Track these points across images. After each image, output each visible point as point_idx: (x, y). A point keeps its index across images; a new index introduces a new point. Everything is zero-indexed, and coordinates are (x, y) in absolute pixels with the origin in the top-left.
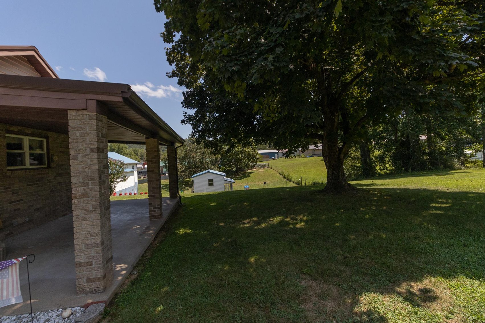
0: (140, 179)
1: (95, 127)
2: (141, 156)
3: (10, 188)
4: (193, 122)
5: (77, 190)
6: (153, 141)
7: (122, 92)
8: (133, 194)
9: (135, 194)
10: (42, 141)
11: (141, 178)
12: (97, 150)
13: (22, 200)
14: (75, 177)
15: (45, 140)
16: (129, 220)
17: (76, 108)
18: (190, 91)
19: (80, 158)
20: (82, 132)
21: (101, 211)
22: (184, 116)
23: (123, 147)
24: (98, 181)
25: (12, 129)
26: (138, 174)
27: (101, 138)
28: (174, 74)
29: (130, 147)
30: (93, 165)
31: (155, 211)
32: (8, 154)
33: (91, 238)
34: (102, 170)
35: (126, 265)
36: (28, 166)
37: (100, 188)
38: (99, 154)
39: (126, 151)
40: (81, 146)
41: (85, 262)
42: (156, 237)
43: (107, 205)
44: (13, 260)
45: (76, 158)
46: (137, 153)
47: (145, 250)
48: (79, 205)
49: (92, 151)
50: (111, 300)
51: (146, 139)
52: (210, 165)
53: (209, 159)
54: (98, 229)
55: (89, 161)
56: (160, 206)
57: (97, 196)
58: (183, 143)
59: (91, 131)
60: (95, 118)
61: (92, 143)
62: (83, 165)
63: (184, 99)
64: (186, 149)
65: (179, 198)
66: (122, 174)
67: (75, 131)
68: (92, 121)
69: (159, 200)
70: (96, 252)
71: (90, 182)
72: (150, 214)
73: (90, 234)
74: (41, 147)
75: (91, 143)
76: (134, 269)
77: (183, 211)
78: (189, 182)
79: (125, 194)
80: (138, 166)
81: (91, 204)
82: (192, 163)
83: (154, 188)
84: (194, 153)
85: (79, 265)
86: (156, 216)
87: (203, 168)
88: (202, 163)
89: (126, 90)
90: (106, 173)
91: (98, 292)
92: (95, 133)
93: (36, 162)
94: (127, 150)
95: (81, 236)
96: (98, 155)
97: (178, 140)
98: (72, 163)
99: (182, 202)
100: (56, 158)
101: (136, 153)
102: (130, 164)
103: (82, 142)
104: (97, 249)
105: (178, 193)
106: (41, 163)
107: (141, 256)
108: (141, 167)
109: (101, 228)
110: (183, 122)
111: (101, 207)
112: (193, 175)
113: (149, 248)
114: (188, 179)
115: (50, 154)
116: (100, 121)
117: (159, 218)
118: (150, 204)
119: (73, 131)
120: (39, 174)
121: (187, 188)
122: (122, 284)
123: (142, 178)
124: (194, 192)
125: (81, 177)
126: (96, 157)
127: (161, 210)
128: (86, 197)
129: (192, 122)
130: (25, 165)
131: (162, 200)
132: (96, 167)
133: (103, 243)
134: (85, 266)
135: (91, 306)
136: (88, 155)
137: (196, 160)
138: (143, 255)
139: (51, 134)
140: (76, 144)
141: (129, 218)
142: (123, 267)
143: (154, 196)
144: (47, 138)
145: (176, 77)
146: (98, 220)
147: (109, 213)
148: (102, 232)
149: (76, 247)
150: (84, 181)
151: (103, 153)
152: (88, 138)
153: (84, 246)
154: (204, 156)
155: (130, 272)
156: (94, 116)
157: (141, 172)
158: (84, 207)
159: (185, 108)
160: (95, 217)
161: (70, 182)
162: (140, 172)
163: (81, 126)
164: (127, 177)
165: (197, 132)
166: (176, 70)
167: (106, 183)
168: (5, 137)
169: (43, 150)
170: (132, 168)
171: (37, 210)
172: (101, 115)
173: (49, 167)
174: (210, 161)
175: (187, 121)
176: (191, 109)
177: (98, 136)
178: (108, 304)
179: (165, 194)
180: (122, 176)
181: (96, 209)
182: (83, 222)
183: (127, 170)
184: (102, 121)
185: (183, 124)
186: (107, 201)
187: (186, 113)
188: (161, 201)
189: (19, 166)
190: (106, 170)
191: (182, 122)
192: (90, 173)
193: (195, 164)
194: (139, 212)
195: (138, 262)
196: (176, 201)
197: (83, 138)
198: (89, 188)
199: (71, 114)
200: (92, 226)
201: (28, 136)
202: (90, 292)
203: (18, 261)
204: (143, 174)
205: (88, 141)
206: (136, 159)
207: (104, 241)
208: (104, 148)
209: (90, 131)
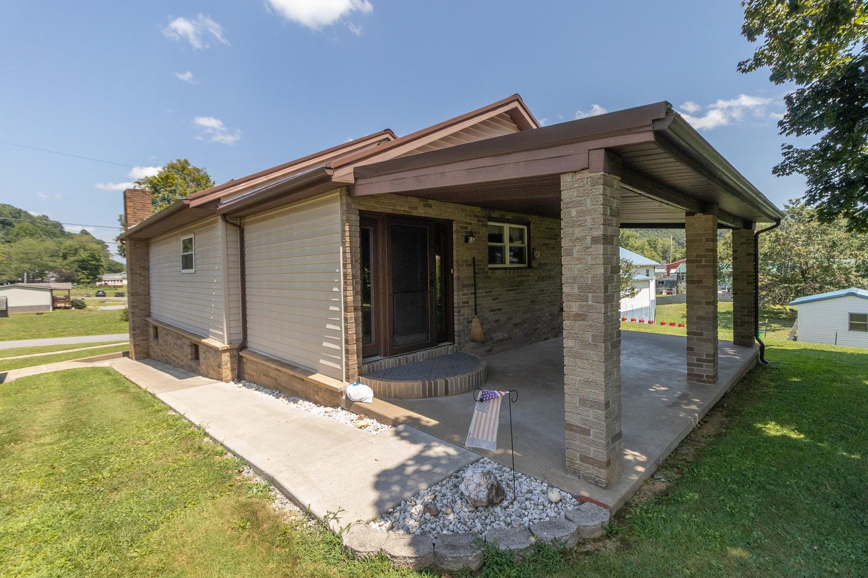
0: (660, 296)
1: (601, 198)
2: (663, 252)
3: (490, 292)
4: (811, 166)
5: (571, 307)
6: (702, 220)
7: (654, 121)
8: (646, 322)
9: (650, 322)
10: (522, 230)
11: (661, 293)
12: (604, 239)
13: (501, 309)
14: (568, 285)
15: (526, 228)
16: (645, 371)
17: (572, 170)
18: (808, 89)
19: (575, 254)
20: (579, 208)
21: (606, 348)
22: (784, 154)
23: (629, 237)
24: (603, 295)
25: (493, 215)
26: (657, 287)
27: (610, 218)
28: (760, 60)
29: (642, 236)
30: (594, 266)
31: (702, 366)
32: (490, 248)
33: (589, 390)
34: (609, 275)
35: (644, 457)
36: (508, 265)
37: (606, 308)
38: (606, 246)
39: (635, 242)
40: (578, 232)
41: (577, 426)
42: (703, 421)
43: (615, 339)
44: (496, 391)
45: (570, 253)
46: (656, 247)
47: (680, 441)
48: (573, 332)
49: (595, 240)
50: (619, 510)
51: (686, 216)
52: (856, 277)
53: (853, 261)
54: (600, 378)
55: (589, 258)
56: (713, 359)
57: (600, 321)
58: (778, 221)
59: (594, 206)
60: (601, 181)
61: (595, 226)
62: (580, 266)
63: (786, 113)
64: (777, 235)
65: (758, 349)
66: (629, 284)
67: (570, 208)
68: (597, 187)
69: (711, 345)
70: (595, 416)
71: (590, 295)
72: (688, 370)
73: (588, 382)
74: (521, 238)
75: (592, 227)
76: (658, 470)
77: (772, 380)
78: (783, 313)
79: (632, 320)
80: (657, 270)
81: (591, 333)
82: (794, 270)
83: (700, 318)
84: (802, 245)
85: (570, 427)
86: (702, 376)
87: (831, 283)
88: (826, 270)
89: (663, 115)
90: (615, 280)
91: (597, 484)
92: (600, 209)
93: (515, 260)
94: (637, 241)
95: (574, 382)
96: (604, 249)
97: (765, 213)
98: (564, 260)
99: (766, 358)
100: (537, 254)
101: (653, 245)
102: (642, 267)
103: (580, 225)
104: (597, 411)
105: (757, 335)
106: (521, 261)
107: (672, 449)
108: (663, 273)
109: (605, 377)
110: (779, 170)
111: (605, 341)
112: (794, 298)
113: (688, 440)
114: (778, 307)
115: (532, 247)
116: (609, 186)
117: (710, 383)
118: (689, 349)
119: (567, 208)
120: (519, 276)
121: (773, 325)
122: (637, 491)
123: (664, 294)
124: (795, 339)
125: (576, 286)
126: (601, 252)
127: (714, 366)
128: (583, 320)
129: (808, 167)
130: (505, 264)
131: (720, 344)
132: (601, 270)
133: (607, 405)
134: (579, 433)
135: (588, 503)
136: (587, 248)
137: (807, 263)
138: (676, 449)
139: (533, 219)
140: (571, 230)
141: (644, 366)
142: (638, 458)
143: (701, 334)
144: (528, 224)
145: (766, 66)
146: (601, 363)
147: (619, 354)
148: (607, 384)
149: (567, 398)
150: (581, 292)
151: (612, 244)
152: (588, 218)
153: (578, 400)
154: (836, 253)
155: (651, 473)
156: (599, 178)
157: (663, 282)
158: (580, 336)
159: (788, 134)
160: (597, 355)
161: (561, 292)
162: (659, 282)
163: (578, 198)
164: (636, 290)
165: (826, 189)
166: (767, 47)
167: (616, 300)
168: (487, 226)
169: (523, 243)
170: (645, 274)
171: (516, 325)
172: (611, 175)
173: (530, 267)
174: (858, 266)
175: (791, 167)
176: (809, 133)
177: (604, 214)
178: (614, 514)
179: (725, 334)
180: (628, 288)
181: (599, 344)
182: (578, 360)
183: (637, 277)
184: (612, 186)
185: (778, 176)
186: (615, 332)
187: (790, 147)
188: (716, 348)
189: (499, 264)
190: (615, 276)
191: (775, 170)
192: (590, 279)
193: (803, 273)
194: (663, 359)
195: (666, 459)
196: (751, 353)
197: (581, 218)
198: (588, 306)
199: (566, 180)
200: (591, 371)
201: (508, 223)
202: (586, 478)
203: (501, 394)
204: (666, 286)
205: (589, 223)
206: (652, 258)
207: (609, 402)
208: (615, 236)
209: (592, 207)
